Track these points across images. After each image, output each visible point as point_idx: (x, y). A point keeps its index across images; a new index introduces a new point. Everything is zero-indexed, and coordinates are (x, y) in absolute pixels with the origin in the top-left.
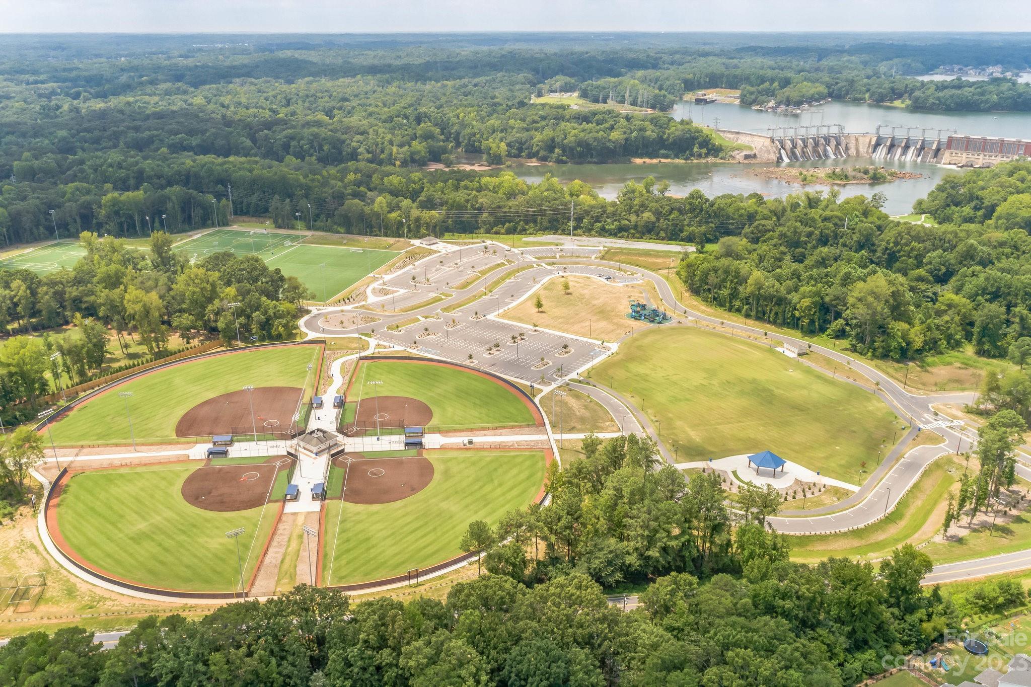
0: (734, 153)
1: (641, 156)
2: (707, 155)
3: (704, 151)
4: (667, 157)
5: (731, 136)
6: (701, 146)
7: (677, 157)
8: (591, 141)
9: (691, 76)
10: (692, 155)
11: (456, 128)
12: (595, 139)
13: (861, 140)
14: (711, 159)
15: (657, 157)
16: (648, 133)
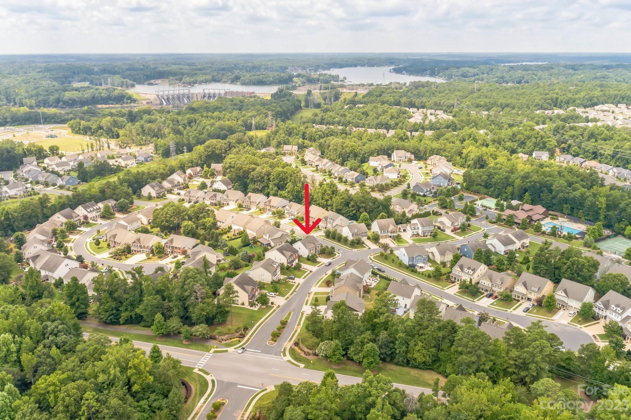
0: (143, 102)
1: (101, 104)
2: (130, 103)
3: (129, 101)
4: (113, 104)
5: (144, 95)
6: (128, 99)
7: (117, 104)
8: (75, 98)
9: (149, 73)
10: (124, 103)
11: (13, 96)
12: (77, 97)
13: (198, 95)
14: (132, 104)
15: (108, 104)
16: (102, 95)
